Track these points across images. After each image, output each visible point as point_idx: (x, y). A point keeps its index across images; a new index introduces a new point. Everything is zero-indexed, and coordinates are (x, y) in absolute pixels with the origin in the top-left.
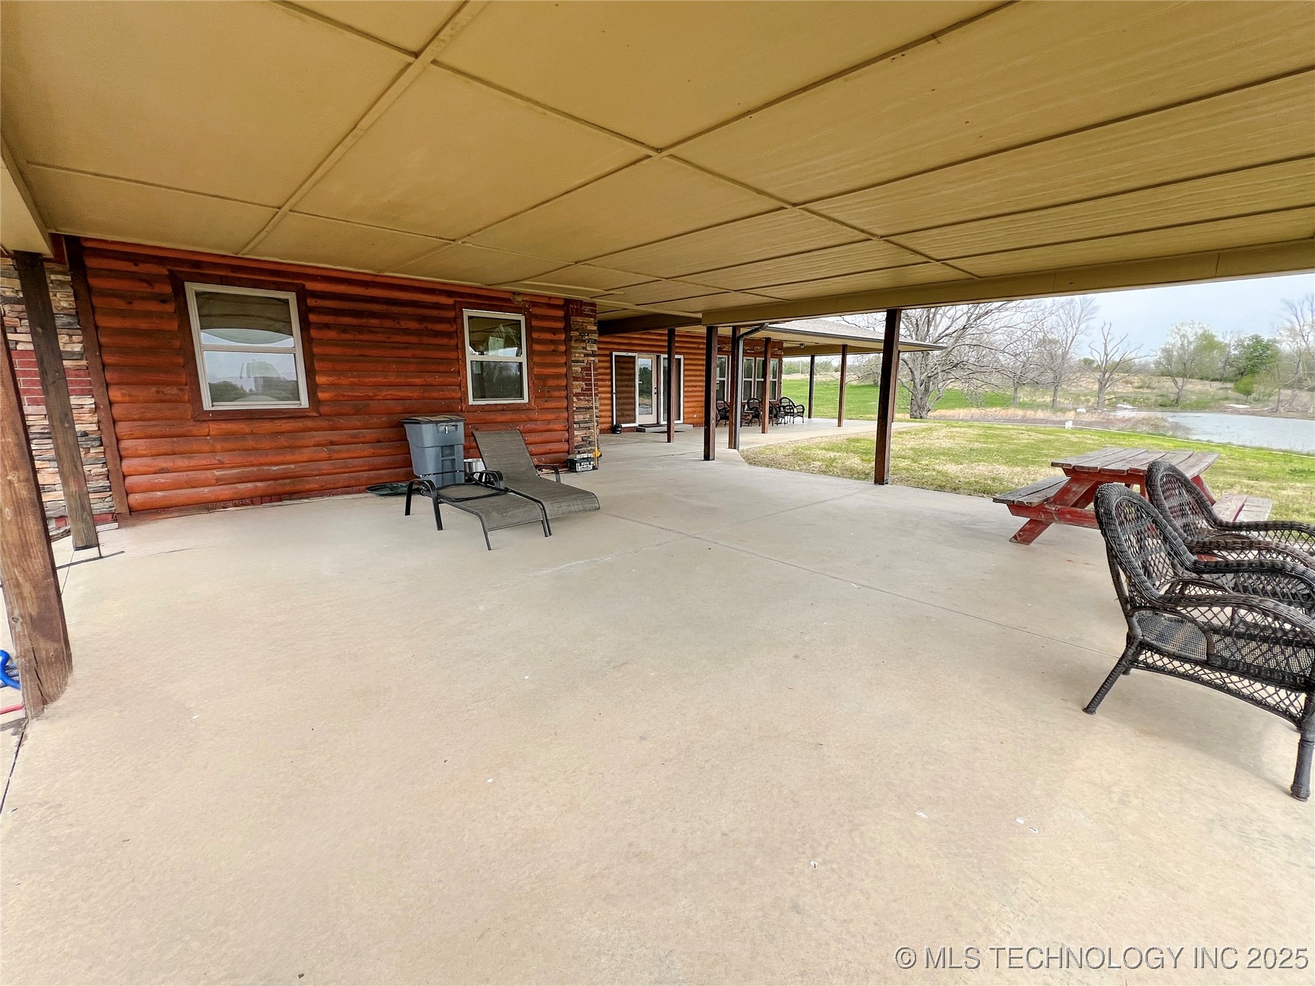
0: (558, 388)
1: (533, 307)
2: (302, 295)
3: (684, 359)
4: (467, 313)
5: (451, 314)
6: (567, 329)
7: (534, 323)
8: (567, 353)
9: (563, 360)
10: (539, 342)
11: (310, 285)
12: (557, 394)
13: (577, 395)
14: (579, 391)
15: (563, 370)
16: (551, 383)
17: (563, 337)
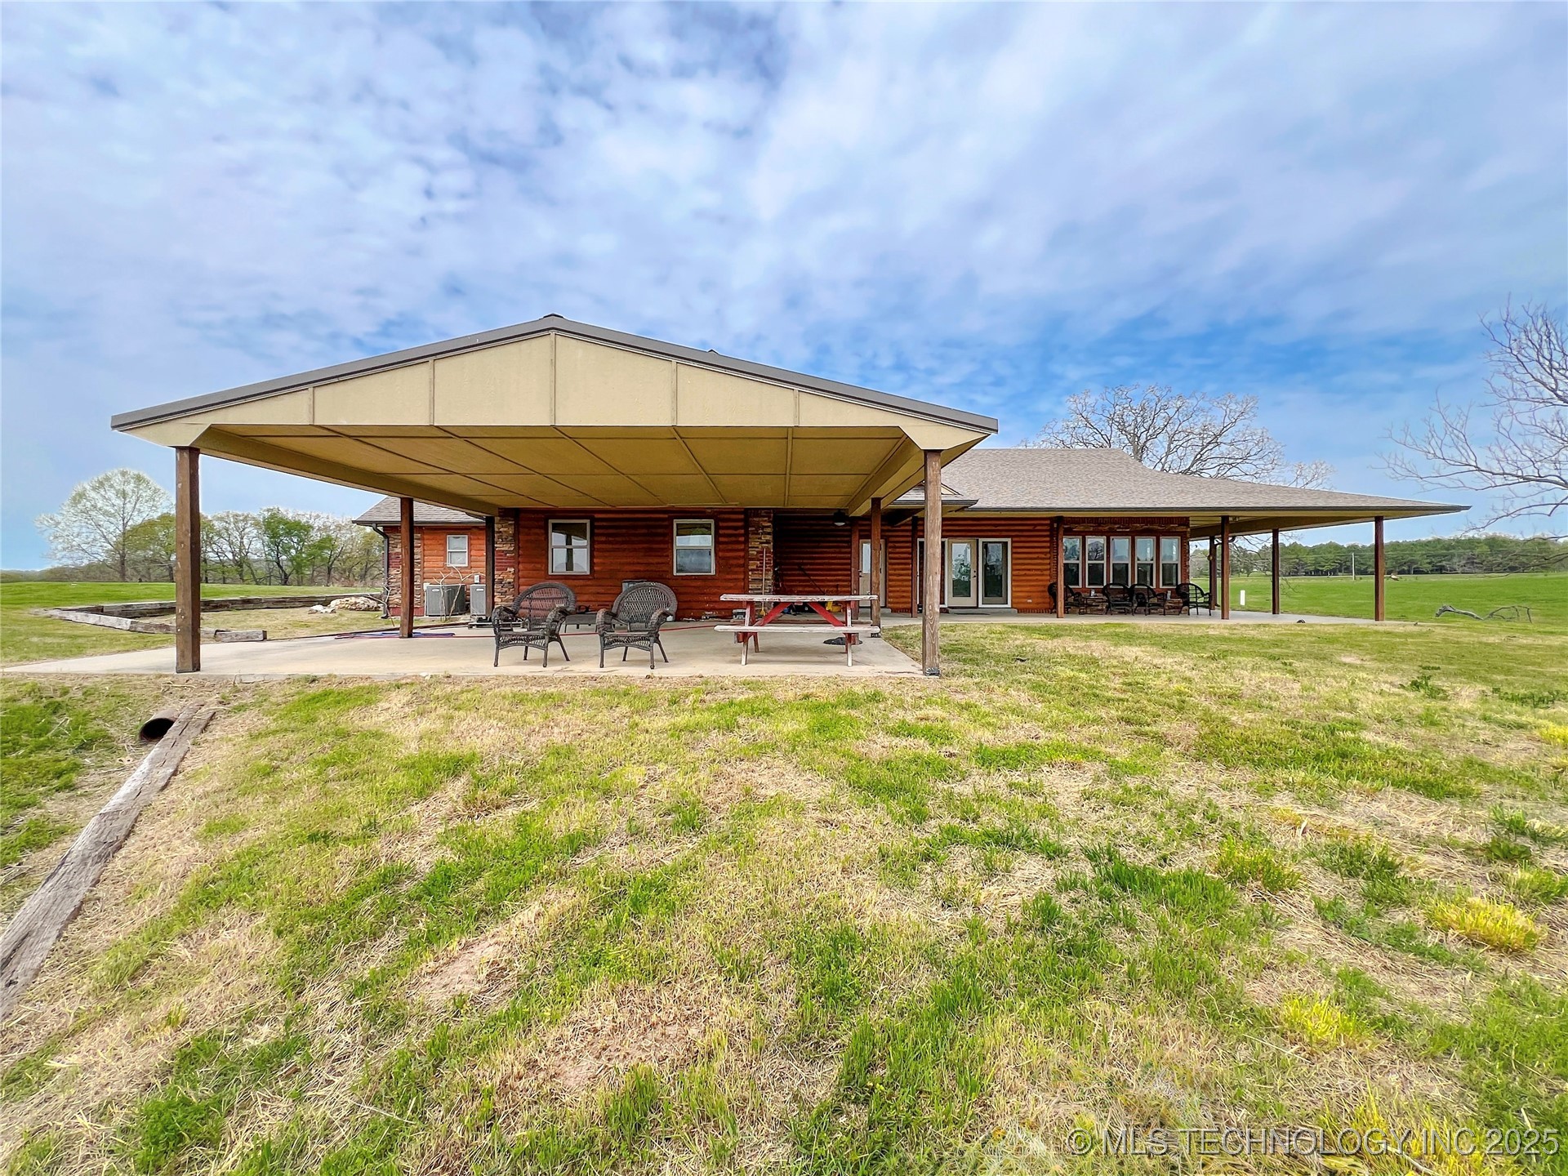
0: (739, 566)
1: (719, 515)
2: (593, 520)
3: (1012, 542)
4: (676, 522)
5: (666, 523)
6: (746, 527)
7: (721, 524)
8: (746, 542)
9: (742, 547)
10: (724, 535)
11: (597, 516)
12: (736, 569)
13: (752, 570)
14: (755, 567)
15: (742, 554)
16: (731, 562)
17: (742, 531)
